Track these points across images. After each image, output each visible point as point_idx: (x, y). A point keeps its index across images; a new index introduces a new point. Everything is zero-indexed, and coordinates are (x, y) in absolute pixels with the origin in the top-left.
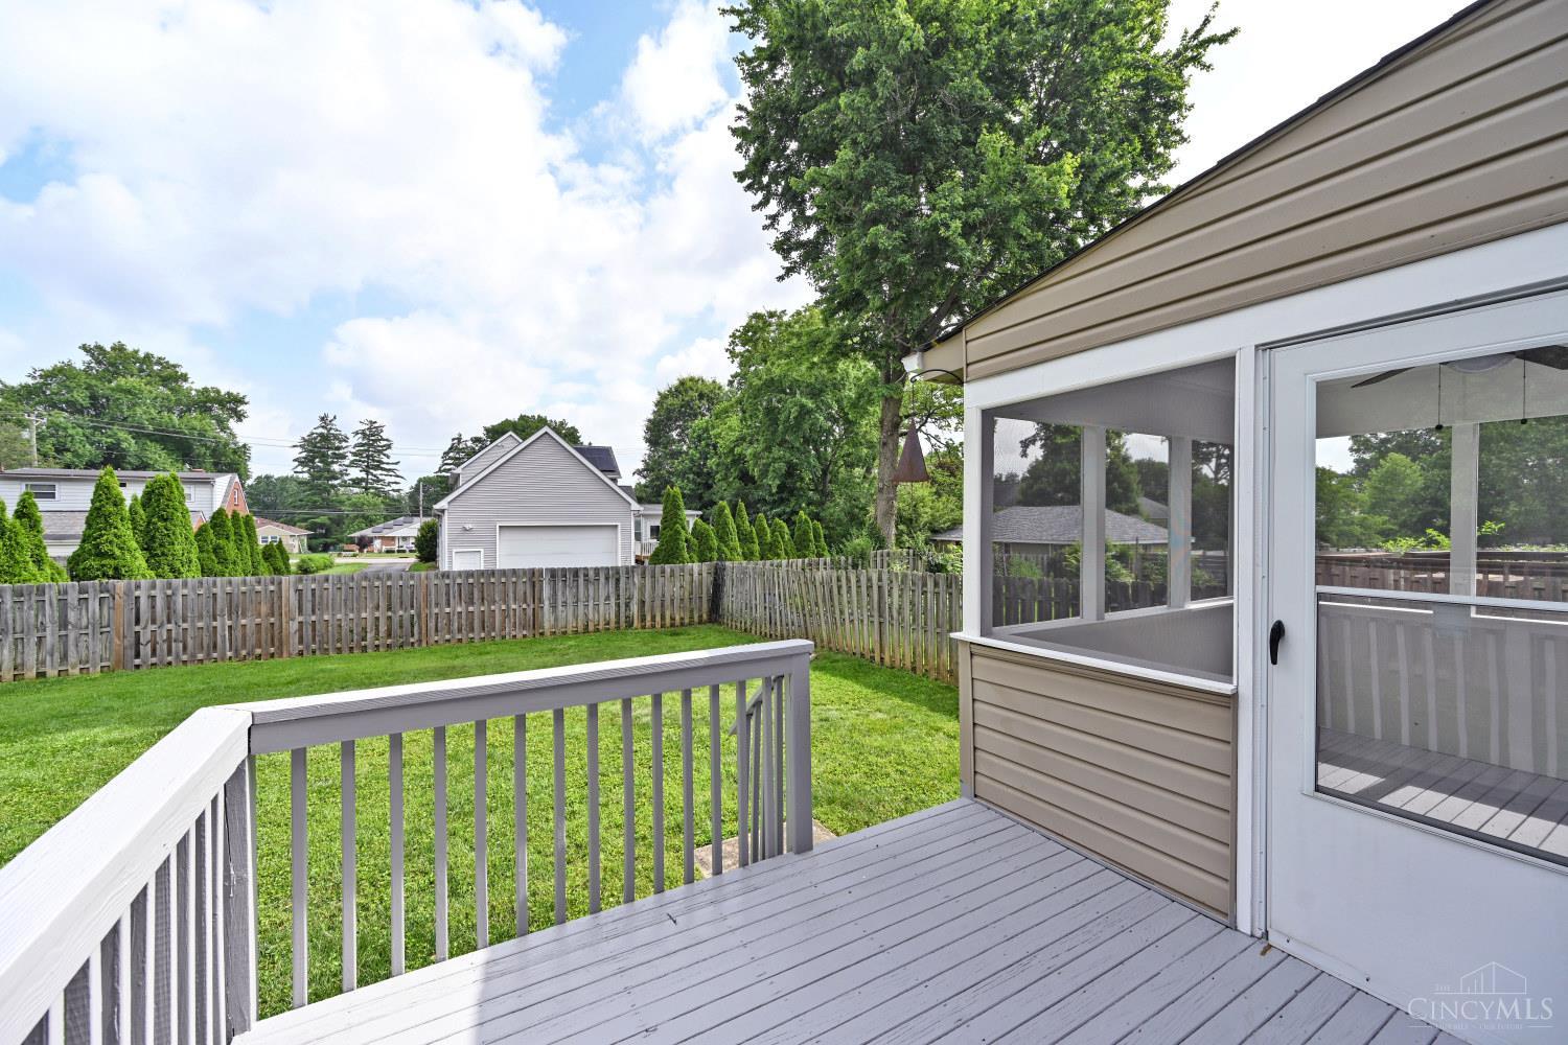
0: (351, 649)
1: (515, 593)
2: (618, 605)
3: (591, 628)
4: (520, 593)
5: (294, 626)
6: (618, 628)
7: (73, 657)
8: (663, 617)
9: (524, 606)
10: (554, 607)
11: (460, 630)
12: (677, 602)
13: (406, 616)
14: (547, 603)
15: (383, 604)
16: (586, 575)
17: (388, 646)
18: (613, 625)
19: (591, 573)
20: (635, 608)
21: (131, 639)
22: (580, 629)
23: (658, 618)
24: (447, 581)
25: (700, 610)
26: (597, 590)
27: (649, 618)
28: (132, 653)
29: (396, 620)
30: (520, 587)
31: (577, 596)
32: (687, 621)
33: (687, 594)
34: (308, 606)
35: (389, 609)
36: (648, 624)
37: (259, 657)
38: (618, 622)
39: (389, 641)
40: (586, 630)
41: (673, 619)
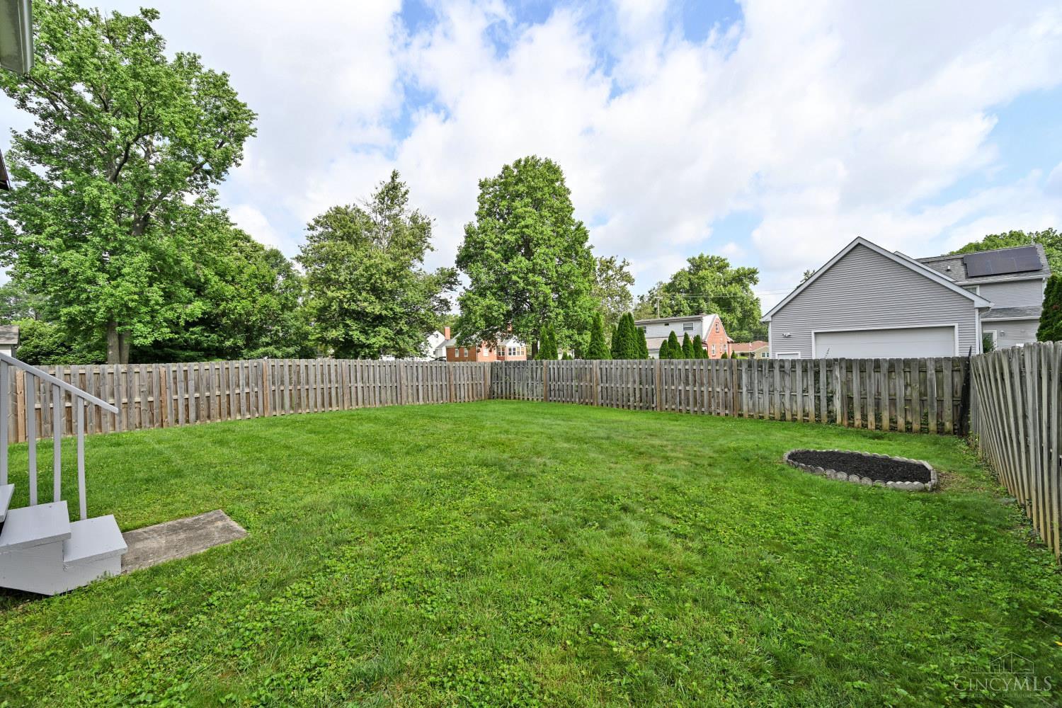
0: (623, 406)
1: (718, 378)
2: (818, 398)
3: (788, 417)
4: (722, 380)
5: (599, 389)
6: (819, 422)
7: (535, 394)
8: (878, 418)
9: (726, 390)
10: (751, 392)
11: (680, 403)
12: (900, 403)
13: (649, 389)
14: (744, 389)
15: (637, 380)
16: (782, 367)
17: (641, 407)
18: (812, 417)
19: (787, 366)
20: (837, 405)
21: (548, 388)
22: (777, 416)
23: (871, 418)
24: (672, 367)
25: (939, 415)
26: (793, 381)
27: (858, 416)
28: (548, 394)
29: (644, 391)
30: (722, 373)
31: (772, 385)
32: (916, 426)
33: (915, 395)
34: (604, 378)
35: (640, 384)
36: (858, 422)
37: (587, 404)
38: (818, 415)
39: (641, 404)
40: (783, 418)
41: (893, 421)
